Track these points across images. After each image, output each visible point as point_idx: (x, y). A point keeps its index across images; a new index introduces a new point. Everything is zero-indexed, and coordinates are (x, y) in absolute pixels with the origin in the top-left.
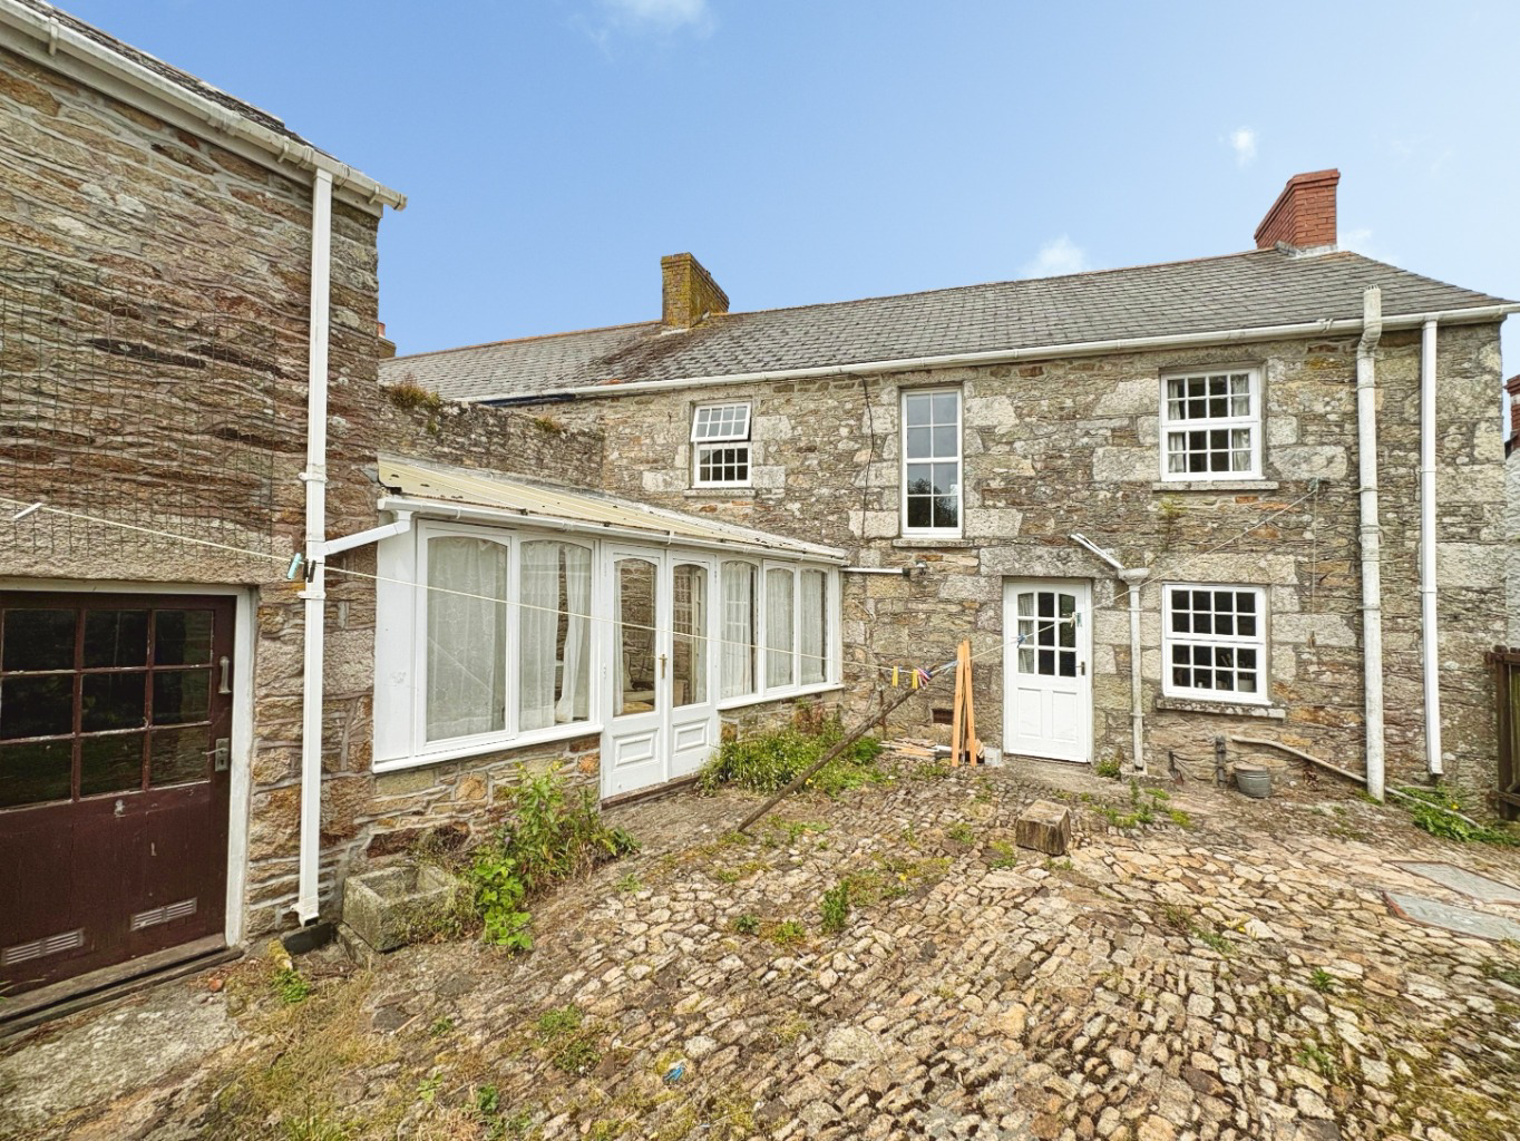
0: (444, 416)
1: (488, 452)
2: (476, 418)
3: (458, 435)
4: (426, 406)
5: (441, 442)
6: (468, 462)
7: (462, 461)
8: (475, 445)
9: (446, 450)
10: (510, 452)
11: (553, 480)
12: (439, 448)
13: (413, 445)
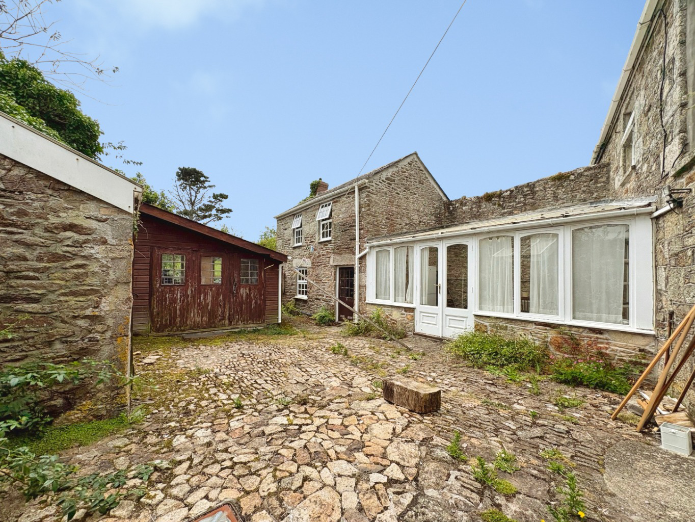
0: (504, 198)
1: (525, 204)
2: (518, 192)
3: (510, 202)
4: (497, 197)
5: (504, 208)
6: (516, 212)
7: (513, 213)
8: (518, 204)
9: (506, 210)
10: (537, 200)
11: (566, 205)
12: (503, 211)
13: (493, 213)
